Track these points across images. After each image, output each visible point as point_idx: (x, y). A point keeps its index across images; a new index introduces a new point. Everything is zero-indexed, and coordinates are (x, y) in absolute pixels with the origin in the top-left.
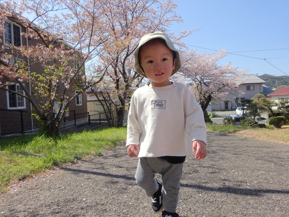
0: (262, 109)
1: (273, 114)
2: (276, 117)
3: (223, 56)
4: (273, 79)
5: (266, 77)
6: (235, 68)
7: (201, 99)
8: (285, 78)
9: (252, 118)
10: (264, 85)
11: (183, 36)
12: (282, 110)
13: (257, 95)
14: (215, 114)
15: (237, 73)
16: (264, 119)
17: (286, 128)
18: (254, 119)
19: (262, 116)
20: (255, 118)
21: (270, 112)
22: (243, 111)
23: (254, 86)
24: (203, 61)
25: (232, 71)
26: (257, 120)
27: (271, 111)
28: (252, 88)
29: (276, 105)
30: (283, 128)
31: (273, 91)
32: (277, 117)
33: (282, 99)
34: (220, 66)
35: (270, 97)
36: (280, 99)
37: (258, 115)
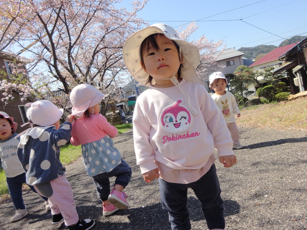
0: (247, 81)
1: (259, 85)
2: (263, 88)
3: (193, 30)
4: (250, 51)
6: (209, 42)
9: (239, 94)
10: (242, 58)
11: (138, 10)
12: (269, 78)
13: (239, 67)
15: (213, 46)
16: (252, 92)
17: (297, 98)
18: (242, 95)
19: (249, 90)
20: (242, 93)
21: (256, 84)
22: (228, 89)
23: (233, 60)
25: (207, 44)
26: (245, 95)
27: (257, 82)
28: (232, 63)
29: (261, 74)
30: (293, 99)
31: (253, 62)
32: (265, 87)
33: (264, 68)
34: (193, 41)
36: (262, 68)
37: (245, 89)
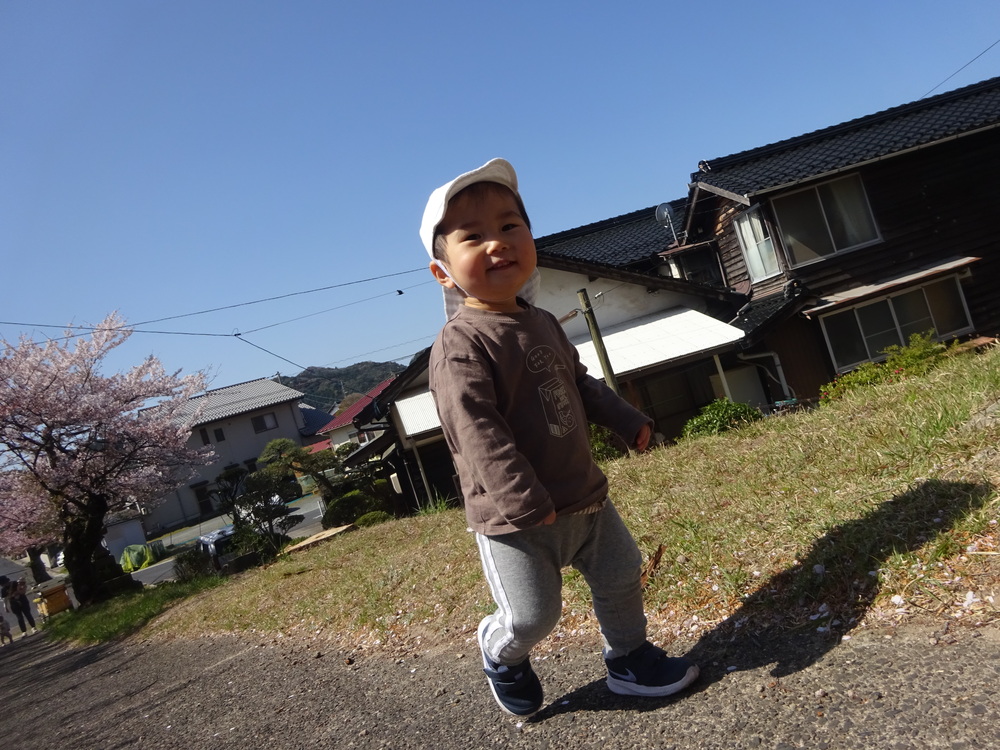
1: (332, 491)
2: (341, 499)
3: (117, 340)
4: (334, 379)
5: (315, 377)
6: (169, 375)
7: (64, 515)
8: (365, 368)
10: (302, 406)
12: (347, 473)
13: (272, 444)
14: (162, 545)
15: (181, 388)
16: (300, 518)
18: (271, 528)
21: (324, 488)
23: (273, 414)
24: (35, 369)
26: (280, 528)
28: (269, 422)
31: (332, 417)
34: (114, 378)
35: (327, 437)
36: (355, 435)
37: (279, 513)
